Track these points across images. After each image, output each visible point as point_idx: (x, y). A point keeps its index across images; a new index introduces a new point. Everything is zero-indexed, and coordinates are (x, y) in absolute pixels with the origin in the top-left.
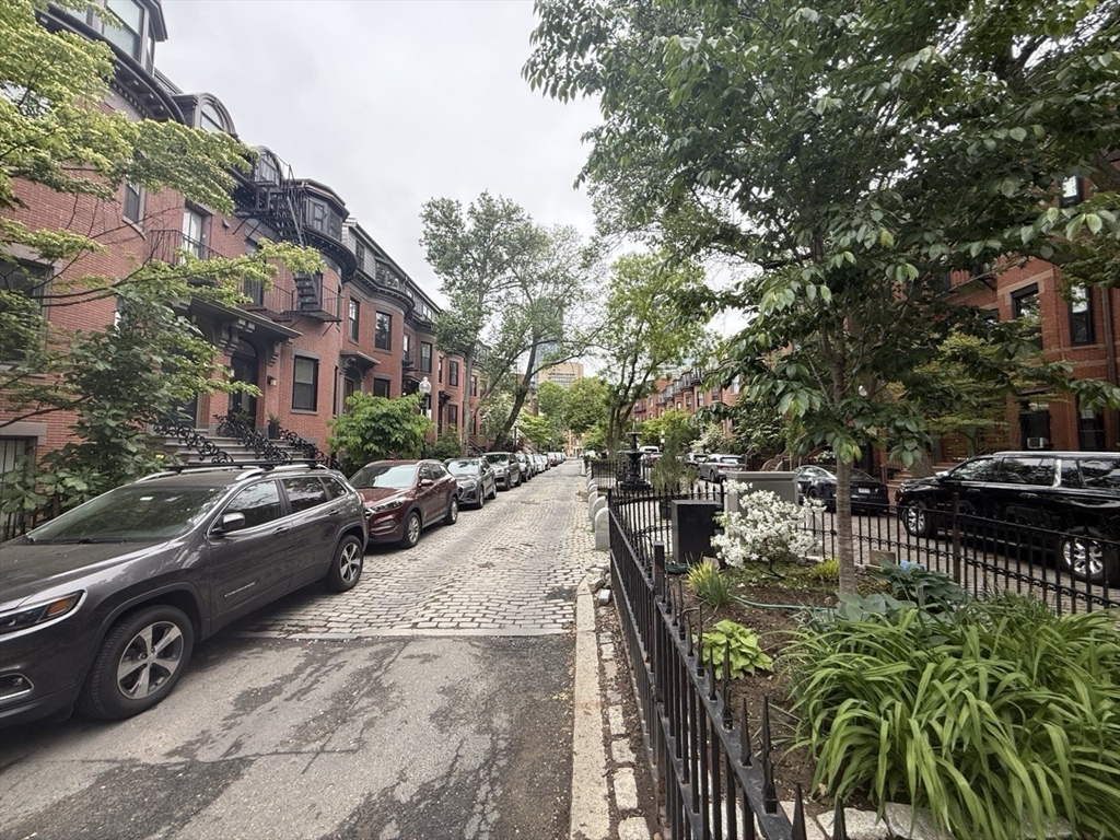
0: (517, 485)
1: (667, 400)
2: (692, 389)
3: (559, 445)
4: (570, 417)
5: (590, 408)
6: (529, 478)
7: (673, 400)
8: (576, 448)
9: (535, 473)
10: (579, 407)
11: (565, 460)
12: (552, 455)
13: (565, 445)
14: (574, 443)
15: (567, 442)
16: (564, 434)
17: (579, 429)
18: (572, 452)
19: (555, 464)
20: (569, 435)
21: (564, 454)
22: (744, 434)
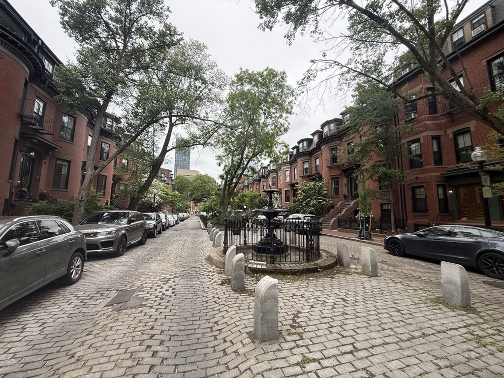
0: (141, 243)
1: (245, 186)
2: (260, 181)
3: (185, 209)
4: (192, 195)
5: (203, 190)
6: (159, 233)
7: (248, 186)
8: (195, 211)
9: (166, 227)
10: (197, 189)
11: (189, 217)
12: (181, 215)
13: (189, 209)
14: (194, 208)
15: (190, 208)
16: (189, 203)
17: (197, 201)
18: (192, 213)
19: (183, 220)
20: (192, 204)
21: (188, 214)
22: (305, 202)
